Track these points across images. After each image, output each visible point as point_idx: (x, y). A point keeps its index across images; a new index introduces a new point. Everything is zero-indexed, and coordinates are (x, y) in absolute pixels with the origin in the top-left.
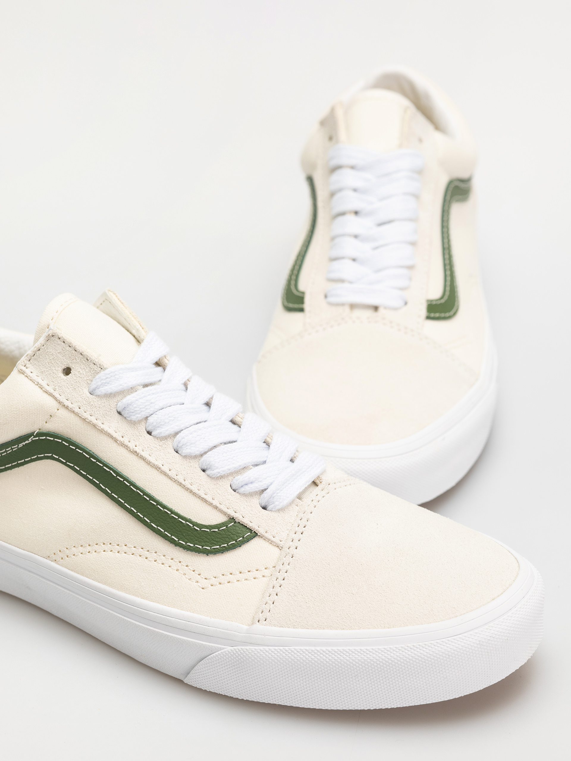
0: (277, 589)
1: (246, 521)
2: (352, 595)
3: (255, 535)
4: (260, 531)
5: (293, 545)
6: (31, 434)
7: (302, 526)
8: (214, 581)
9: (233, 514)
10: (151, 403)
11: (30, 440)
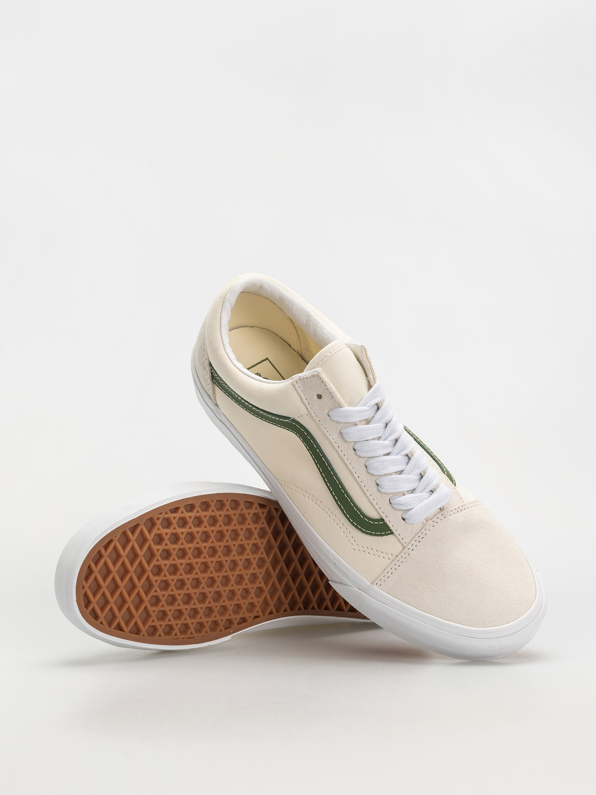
0: (393, 570)
1: (390, 525)
2: (432, 591)
3: (392, 533)
4: (396, 533)
5: (412, 548)
6: (289, 418)
7: (421, 537)
8: (361, 548)
9: (384, 518)
10: (361, 436)
11: (287, 421)
